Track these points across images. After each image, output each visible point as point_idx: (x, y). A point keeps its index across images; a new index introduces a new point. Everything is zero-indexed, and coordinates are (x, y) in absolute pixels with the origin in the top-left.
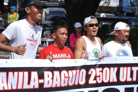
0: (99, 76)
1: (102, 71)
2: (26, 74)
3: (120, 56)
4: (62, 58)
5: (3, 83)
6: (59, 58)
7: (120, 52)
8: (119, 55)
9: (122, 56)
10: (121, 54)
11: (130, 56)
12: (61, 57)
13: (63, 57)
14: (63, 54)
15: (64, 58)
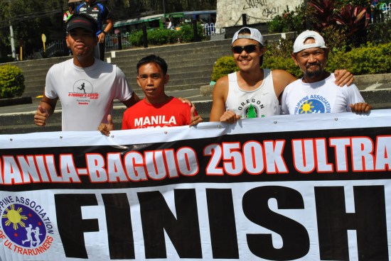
0: (232, 160)
1: (241, 150)
2: (50, 159)
3: (304, 112)
4: (155, 125)
5: (12, 172)
6: (147, 125)
7: (305, 103)
8: (300, 110)
9: (308, 112)
10: (307, 107)
11: (328, 112)
12: (152, 123)
13: (157, 123)
14: (157, 117)
15: (159, 125)
